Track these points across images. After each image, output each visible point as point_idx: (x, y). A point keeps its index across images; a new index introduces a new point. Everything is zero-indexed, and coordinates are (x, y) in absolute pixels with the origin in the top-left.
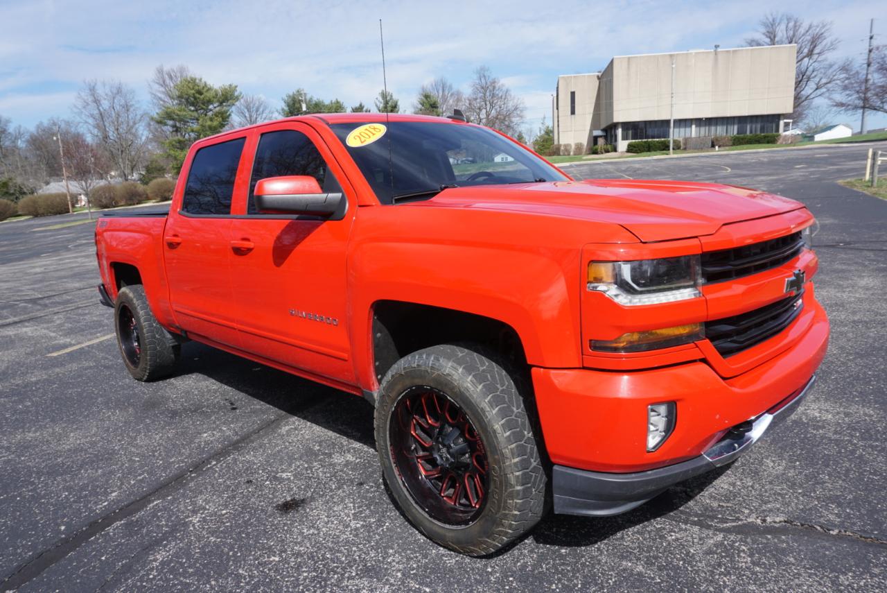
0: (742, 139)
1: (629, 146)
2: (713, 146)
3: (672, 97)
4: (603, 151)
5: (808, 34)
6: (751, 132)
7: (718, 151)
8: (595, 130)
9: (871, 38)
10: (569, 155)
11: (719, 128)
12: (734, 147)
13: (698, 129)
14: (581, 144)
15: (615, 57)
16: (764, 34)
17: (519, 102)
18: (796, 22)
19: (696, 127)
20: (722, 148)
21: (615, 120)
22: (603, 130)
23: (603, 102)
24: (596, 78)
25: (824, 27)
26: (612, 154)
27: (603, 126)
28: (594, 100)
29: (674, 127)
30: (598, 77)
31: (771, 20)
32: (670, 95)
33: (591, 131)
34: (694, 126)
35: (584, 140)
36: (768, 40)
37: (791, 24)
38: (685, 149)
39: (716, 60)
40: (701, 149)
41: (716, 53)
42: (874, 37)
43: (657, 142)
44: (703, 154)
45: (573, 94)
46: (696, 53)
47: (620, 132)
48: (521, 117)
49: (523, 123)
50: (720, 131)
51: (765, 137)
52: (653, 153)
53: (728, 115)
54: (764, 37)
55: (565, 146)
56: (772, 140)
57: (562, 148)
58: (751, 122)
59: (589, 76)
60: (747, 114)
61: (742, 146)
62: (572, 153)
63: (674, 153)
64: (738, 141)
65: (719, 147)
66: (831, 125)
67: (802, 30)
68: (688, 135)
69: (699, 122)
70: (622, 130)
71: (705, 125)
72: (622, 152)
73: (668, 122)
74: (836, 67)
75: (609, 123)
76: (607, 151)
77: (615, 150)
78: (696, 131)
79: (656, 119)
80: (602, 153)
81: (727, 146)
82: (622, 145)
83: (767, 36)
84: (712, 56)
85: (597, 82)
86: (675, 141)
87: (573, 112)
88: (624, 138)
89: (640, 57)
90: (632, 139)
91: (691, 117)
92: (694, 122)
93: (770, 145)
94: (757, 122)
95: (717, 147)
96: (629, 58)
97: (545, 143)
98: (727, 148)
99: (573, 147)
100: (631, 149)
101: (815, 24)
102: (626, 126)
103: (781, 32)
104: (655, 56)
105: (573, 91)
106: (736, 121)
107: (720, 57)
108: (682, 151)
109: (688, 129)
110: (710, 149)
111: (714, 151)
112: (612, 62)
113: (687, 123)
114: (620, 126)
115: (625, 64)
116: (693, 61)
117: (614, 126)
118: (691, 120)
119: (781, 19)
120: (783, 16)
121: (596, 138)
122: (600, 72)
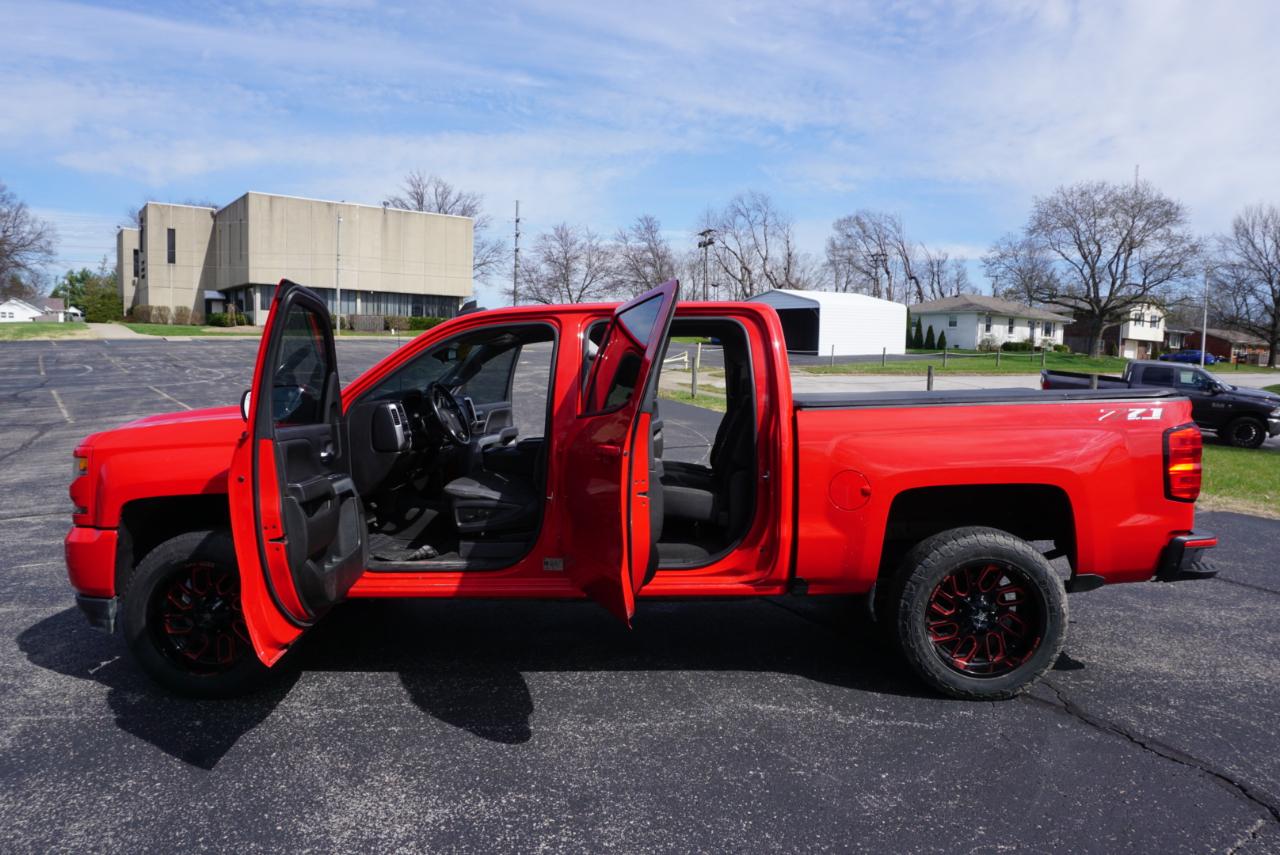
0: (421, 323)
2: (387, 328)
3: (338, 260)
4: (235, 322)
5: (458, 203)
7: (394, 335)
8: (208, 289)
9: (517, 221)
10: (166, 323)
11: (390, 306)
12: (411, 332)
13: (365, 304)
14: (186, 308)
15: (250, 192)
16: (410, 193)
17: (44, 228)
18: (445, 189)
19: (362, 301)
20: (399, 333)
21: (252, 280)
22: (220, 292)
23: (223, 253)
24: (210, 216)
25: (474, 199)
26: (246, 328)
27: (225, 284)
28: (205, 247)
29: (341, 299)
30: (212, 213)
31: (418, 178)
32: (335, 257)
33: (201, 291)
34: (359, 301)
35: (190, 301)
36: (415, 202)
37: (440, 190)
38: (352, 328)
39: (385, 220)
40: (372, 330)
41: (385, 211)
42: (521, 220)
44: (380, 338)
45: (171, 233)
46: (361, 207)
47: (258, 297)
48: (50, 253)
49: (51, 262)
50: (391, 309)
53: (402, 291)
54: (408, 197)
55: (160, 309)
57: (154, 312)
58: (428, 303)
59: (197, 210)
60: (422, 293)
62: (170, 321)
63: (342, 334)
64: (416, 325)
65: (395, 329)
67: (452, 198)
68: (352, 312)
69: (366, 295)
70: (262, 296)
71: (373, 302)
72: (261, 326)
73: (334, 291)
74: (488, 247)
75: (238, 283)
76: (240, 323)
77: (250, 322)
78: (362, 307)
80: (233, 325)
81: (403, 329)
82: (262, 316)
83: (414, 198)
84: (381, 214)
85: (211, 222)
86: (342, 319)
87: (172, 259)
88: (265, 306)
89: (287, 199)
91: (357, 288)
92: (359, 295)
94: (433, 303)
95: (393, 330)
96: (271, 198)
97: (106, 301)
98: (405, 332)
99: (173, 311)
101: (465, 193)
102: (265, 288)
103: (430, 196)
104: (308, 201)
105: (171, 227)
106: (410, 299)
107: (390, 217)
108: (351, 332)
109: (352, 304)
110: (384, 332)
111: (391, 335)
112: (245, 198)
113: (349, 295)
114: (258, 290)
115: (266, 204)
116: (357, 216)
117: (248, 288)
118: (356, 292)
119: (429, 181)
120: (431, 177)
121: (209, 302)
122: (216, 207)
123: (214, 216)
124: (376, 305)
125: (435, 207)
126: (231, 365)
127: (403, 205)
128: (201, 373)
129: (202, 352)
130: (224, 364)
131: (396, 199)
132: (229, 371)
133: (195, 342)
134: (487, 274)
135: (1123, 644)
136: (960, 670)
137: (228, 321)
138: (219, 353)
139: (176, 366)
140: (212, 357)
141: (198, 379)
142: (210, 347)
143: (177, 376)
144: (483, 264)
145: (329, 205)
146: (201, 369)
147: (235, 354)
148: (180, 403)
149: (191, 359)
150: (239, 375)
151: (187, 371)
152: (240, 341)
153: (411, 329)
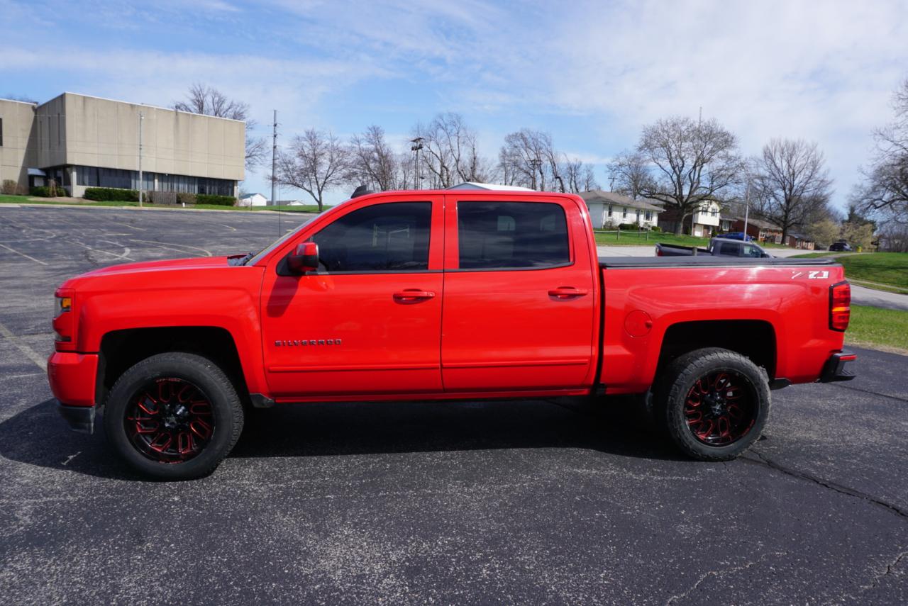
0: (204, 198)
1: (87, 191)
2: (179, 202)
3: (140, 149)
4: (55, 193)
5: (230, 110)
6: (210, 193)
7: (185, 208)
8: (30, 167)
9: (275, 125)
11: (181, 186)
12: (198, 205)
13: (161, 183)
14: (12, 182)
15: (67, 92)
16: (193, 100)
18: (220, 99)
19: (159, 181)
20: (188, 206)
21: (69, 162)
22: (42, 170)
23: (44, 138)
24: (31, 109)
25: (243, 107)
26: (65, 199)
27: (47, 164)
28: (28, 133)
29: (143, 179)
30: (33, 107)
31: (199, 89)
32: (138, 147)
33: (24, 169)
34: (156, 181)
35: (15, 176)
36: (196, 108)
37: (217, 99)
38: (151, 201)
39: (177, 120)
40: (167, 203)
41: (177, 113)
42: (278, 125)
43: (121, 191)
44: (173, 209)
46: (157, 109)
47: (74, 175)
50: (183, 188)
51: (224, 199)
52: (116, 202)
53: (190, 175)
54: (191, 103)
56: (230, 202)
58: (210, 184)
59: (20, 104)
60: (206, 176)
61: (207, 205)
63: (143, 205)
64: (202, 200)
65: (186, 203)
66: (247, 193)
67: (225, 106)
68: (151, 189)
69: (162, 177)
70: (77, 174)
71: (168, 182)
72: (78, 198)
73: (137, 173)
74: (254, 144)
75: (57, 163)
76: (60, 195)
77: (68, 194)
78: (159, 185)
79: (117, 168)
80: (54, 196)
81: (192, 203)
82: (78, 190)
83: (195, 104)
84: (173, 115)
85: (32, 115)
86: (143, 195)
88: (81, 182)
89: (98, 99)
90: (90, 185)
91: (155, 171)
92: (156, 176)
93: (228, 207)
94: (214, 184)
95: (184, 204)
96: (84, 98)
98: (193, 206)
100: (89, 195)
101: (235, 102)
102: (82, 169)
103: (208, 103)
104: (115, 102)
106: (196, 181)
107: (181, 118)
108: (150, 204)
109: (151, 183)
110: (177, 205)
111: (182, 207)
112: (62, 97)
113: (149, 176)
114: (74, 169)
115: (80, 103)
116: (155, 116)
117: (66, 168)
118: (154, 174)
119: (208, 92)
120: (209, 89)
121: (32, 178)
122: (37, 103)
123: (35, 110)
124: (170, 184)
125: (213, 112)
126: (58, 227)
127: (187, 109)
128: (36, 233)
129: (31, 216)
130: (52, 227)
131: (182, 104)
132: (60, 232)
133: (23, 208)
134: (253, 164)
135: (781, 422)
136: (703, 442)
137: (50, 193)
138: (47, 218)
139: (13, 227)
140: (41, 220)
141: (34, 238)
142: (38, 213)
143: (16, 235)
144: (250, 156)
145: (132, 106)
146: (36, 230)
147: (60, 218)
148: (26, 256)
149: (23, 221)
150: (68, 235)
151: (24, 231)
152: (61, 209)
153: (198, 203)
